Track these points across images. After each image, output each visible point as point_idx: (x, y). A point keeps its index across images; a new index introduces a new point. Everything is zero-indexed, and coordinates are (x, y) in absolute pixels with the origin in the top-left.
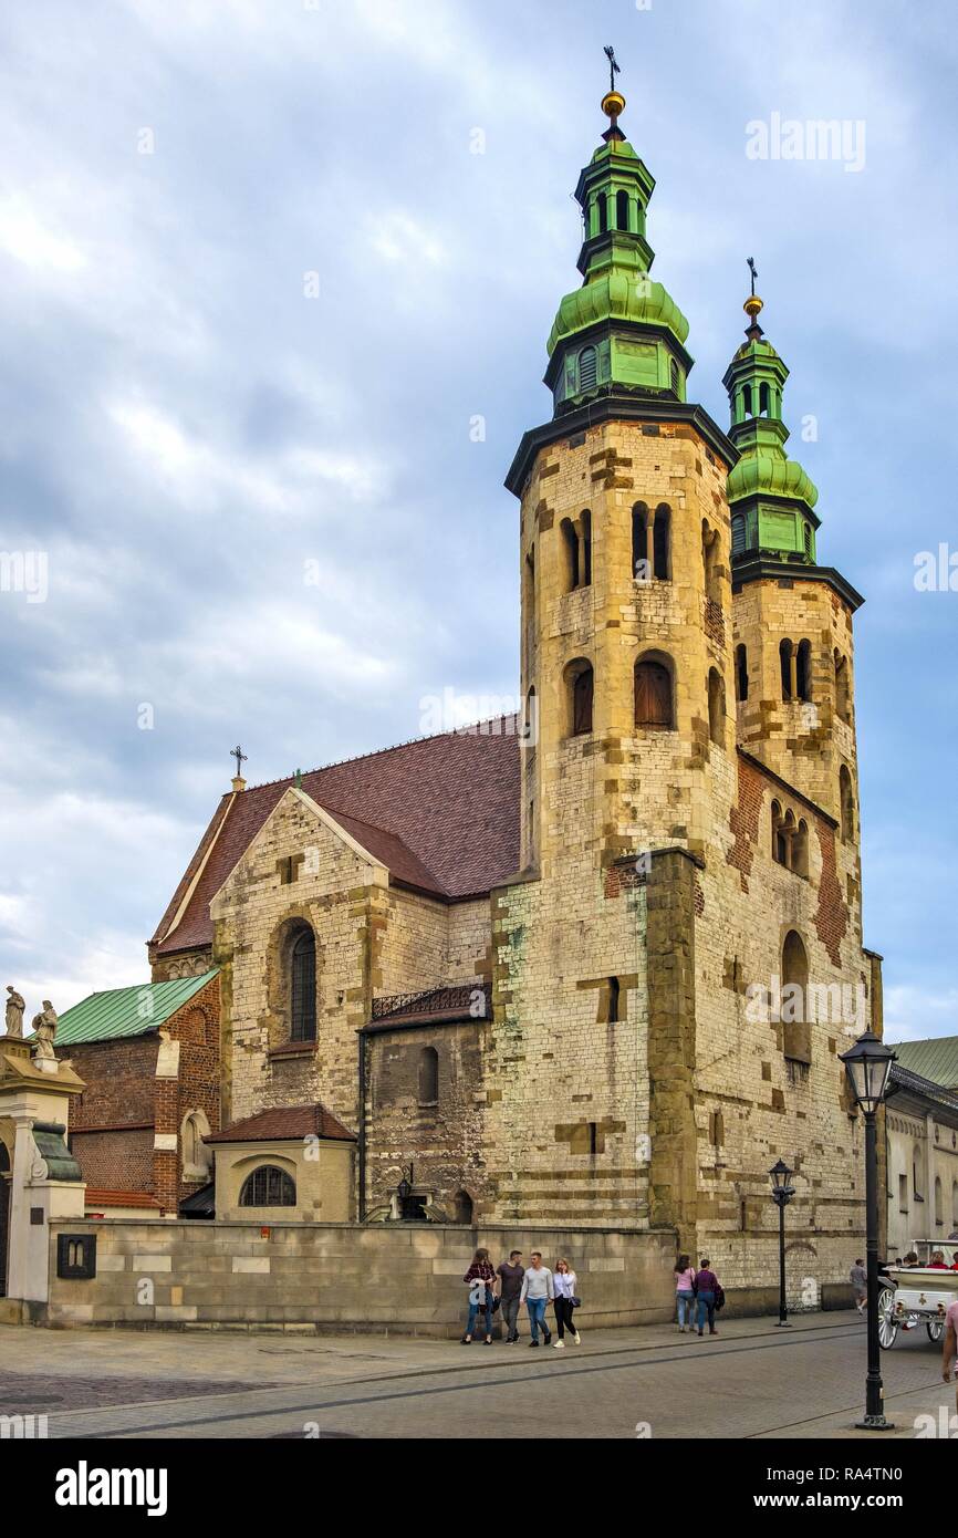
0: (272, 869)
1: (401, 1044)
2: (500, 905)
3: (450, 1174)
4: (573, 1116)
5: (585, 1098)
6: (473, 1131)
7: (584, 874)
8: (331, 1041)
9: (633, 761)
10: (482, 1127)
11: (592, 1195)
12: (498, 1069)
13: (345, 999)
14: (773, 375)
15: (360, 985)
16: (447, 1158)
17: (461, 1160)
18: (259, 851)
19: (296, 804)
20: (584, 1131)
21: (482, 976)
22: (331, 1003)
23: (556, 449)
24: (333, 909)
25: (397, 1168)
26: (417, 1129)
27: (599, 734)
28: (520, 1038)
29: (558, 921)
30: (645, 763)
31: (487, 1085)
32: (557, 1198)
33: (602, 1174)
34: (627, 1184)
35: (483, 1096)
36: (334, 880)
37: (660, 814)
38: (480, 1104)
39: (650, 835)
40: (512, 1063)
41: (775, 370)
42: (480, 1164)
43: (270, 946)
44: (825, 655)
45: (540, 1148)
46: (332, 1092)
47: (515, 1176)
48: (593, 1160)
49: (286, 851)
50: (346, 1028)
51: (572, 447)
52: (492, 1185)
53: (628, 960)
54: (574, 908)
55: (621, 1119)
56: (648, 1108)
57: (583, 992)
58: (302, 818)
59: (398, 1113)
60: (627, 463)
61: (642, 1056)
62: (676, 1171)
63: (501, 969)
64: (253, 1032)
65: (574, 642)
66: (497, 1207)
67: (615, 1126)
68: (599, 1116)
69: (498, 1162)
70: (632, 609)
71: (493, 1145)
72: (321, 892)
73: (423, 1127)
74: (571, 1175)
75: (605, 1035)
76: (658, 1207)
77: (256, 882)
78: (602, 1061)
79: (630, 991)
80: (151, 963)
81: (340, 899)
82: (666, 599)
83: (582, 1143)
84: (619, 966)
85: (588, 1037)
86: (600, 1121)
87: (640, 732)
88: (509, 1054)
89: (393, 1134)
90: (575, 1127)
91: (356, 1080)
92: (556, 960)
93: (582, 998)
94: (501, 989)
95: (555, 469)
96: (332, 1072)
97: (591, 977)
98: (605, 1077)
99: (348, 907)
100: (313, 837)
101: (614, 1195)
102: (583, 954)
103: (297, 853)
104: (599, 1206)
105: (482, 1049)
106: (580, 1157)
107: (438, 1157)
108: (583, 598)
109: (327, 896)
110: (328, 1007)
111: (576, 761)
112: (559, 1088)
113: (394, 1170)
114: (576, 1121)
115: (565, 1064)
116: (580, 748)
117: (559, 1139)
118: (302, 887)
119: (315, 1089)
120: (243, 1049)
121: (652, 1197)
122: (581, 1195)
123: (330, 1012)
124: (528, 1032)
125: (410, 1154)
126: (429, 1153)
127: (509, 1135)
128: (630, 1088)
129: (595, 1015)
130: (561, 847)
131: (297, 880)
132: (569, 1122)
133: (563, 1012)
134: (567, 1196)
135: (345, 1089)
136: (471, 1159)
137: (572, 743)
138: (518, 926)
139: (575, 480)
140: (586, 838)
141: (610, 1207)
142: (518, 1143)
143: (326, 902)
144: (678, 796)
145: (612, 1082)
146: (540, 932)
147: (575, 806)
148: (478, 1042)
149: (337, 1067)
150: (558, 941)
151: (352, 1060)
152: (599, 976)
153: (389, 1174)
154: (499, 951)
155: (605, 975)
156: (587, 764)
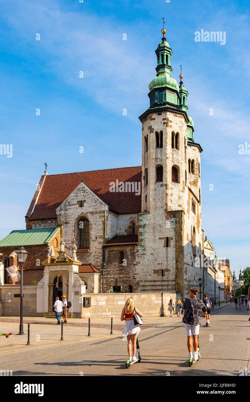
0: (76, 203)
1: (114, 250)
2: (140, 219)
3: (127, 281)
4: (158, 268)
5: (161, 264)
6: (133, 271)
7: (161, 214)
8: (94, 248)
9: (172, 189)
10: (135, 270)
11: (162, 285)
12: (139, 257)
13: (98, 238)
14: (185, 95)
15: (102, 235)
16: (126, 277)
17: (130, 278)
18: (71, 198)
19: (83, 187)
20: (161, 271)
21: (126, 233)
22: (94, 238)
23: (154, 114)
24: (94, 215)
25: (113, 280)
26: (118, 270)
27: (164, 182)
28: (145, 250)
29: (154, 224)
30: (174, 190)
31: (137, 260)
32: (154, 286)
33: (165, 281)
34: (170, 283)
35: (136, 263)
36: (94, 208)
37: (177, 202)
38: (135, 265)
39: (175, 206)
40: (143, 255)
41: (186, 94)
42: (135, 279)
43: (75, 223)
44: (197, 163)
45: (150, 275)
46: (94, 261)
47: (144, 281)
48: (163, 278)
49: (80, 199)
50: (98, 245)
51: (158, 115)
52: (138, 284)
53: (171, 234)
54: (158, 221)
55: (169, 269)
56: (175, 266)
57: (160, 240)
58: (85, 191)
59: (113, 266)
60: (171, 122)
61: (174, 255)
62: (182, 280)
63: (140, 233)
64: (70, 244)
65: (158, 160)
66: (139, 288)
67: (167, 270)
68: (164, 268)
69: (139, 278)
70: (171, 155)
71: (138, 274)
72: (91, 210)
73: (120, 270)
74: (157, 281)
75: (165, 250)
76: (178, 288)
77: (71, 206)
78: (165, 256)
79: (171, 241)
80: (26, 222)
81: (96, 213)
82: (178, 153)
83: (160, 274)
84: (169, 235)
85: (161, 250)
86: (164, 269)
87: (173, 183)
88: (142, 253)
89: (111, 271)
90: (158, 270)
91: (101, 258)
92: (154, 232)
93: (160, 241)
94: (140, 238)
95: (154, 119)
96: (94, 256)
97: (162, 237)
98: (165, 259)
99: (99, 215)
100: (89, 196)
101: (168, 285)
102: (160, 232)
103: (83, 200)
104: (164, 288)
105: (135, 252)
106: (160, 277)
107: (124, 277)
108: (161, 151)
109: (93, 212)
110: (93, 239)
111: (159, 188)
112: (154, 262)
113: (112, 280)
114: (159, 269)
115: (156, 256)
116: (160, 185)
117: (154, 273)
118: (85, 209)
119: (89, 260)
120: (67, 249)
121: (176, 286)
122: (160, 285)
123: (93, 240)
124: (147, 248)
125: (116, 276)
126: (121, 276)
127: (142, 272)
128: (171, 262)
129: (163, 245)
130: (155, 207)
131: (83, 207)
132: (157, 269)
133: (156, 244)
134: (156, 286)
135: (98, 260)
136: (132, 278)
137: (158, 183)
138: (144, 224)
139: (159, 123)
140: (161, 206)
141: (166, 288)
142: (144, 274)
143: (92, 213)
144: (180, 198)
145: (167, 261)
146: (150, 226)
147: (158, 198)
148: (134, 250)
149: (95, 254)
150: (154, 228)
151: (100, 253)
152: (164, 237)
153: (110, 281)
154: (140, 229)
155: (166, 237)
156: (162, 189)
